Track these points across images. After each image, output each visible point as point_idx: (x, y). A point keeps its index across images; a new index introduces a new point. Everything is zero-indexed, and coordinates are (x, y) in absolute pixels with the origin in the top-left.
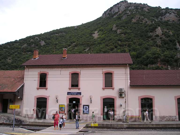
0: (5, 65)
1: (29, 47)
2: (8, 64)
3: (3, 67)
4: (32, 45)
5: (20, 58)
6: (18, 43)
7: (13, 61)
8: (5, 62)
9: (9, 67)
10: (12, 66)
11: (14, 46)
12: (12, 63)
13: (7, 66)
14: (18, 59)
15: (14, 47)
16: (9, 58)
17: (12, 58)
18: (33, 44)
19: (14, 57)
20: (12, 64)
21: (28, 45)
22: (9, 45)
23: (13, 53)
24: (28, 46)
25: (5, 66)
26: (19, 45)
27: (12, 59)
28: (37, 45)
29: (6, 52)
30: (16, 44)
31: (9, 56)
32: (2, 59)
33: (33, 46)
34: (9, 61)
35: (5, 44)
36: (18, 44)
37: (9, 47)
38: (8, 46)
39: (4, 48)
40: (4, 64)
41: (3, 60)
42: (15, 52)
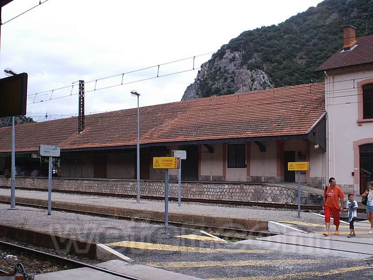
0: (291, 74)
1: (344, 18)
2: (299, 69)
3: (287, 78)
4: (352, 11)
5: (325, 50)
6: (316, 13)
7: (308, 60)
8: (290, 67)
9: (301, 75)
10: (307, 73)
11: (307, 23)
12: (308, 65)
13: (297, 75)
14: (320, 54)
15: (308, 25)
16: (300, 54)
17: (305, 55)
18: (355, 9)
19: (311, 52)
20: (309, 69)
21: (340, 13)
22: (296, 24)
23: (308, 42)
24: (343, 16)
25: (293, 75)
26: (319, 18)
27: (305, 56)
28: (365, 10)
29: (291, 42)
30: (310, 17)
31: (300, 50)
32: (284, 59)
33: (354, 14)
34: (300, 62)
35: (287, 21)
36: (315, 17)
37: (295, 27)
38: (294, 25)
39: (285, 32)
40: (289, 71)
41: (285, 62)
42: (312, 37)
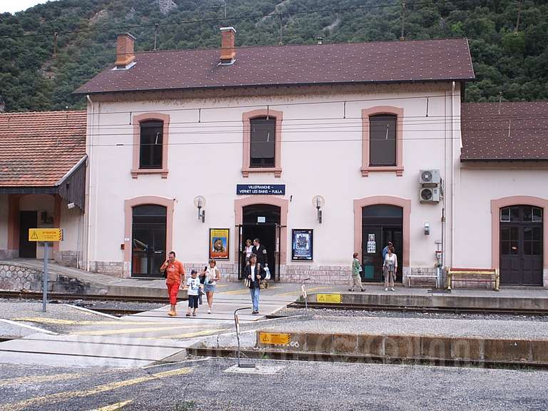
0: (32, 93)
1: (116, 19)
2: (46, 87)
3: (26, 98)
4: (128, 11)
5: (85, 62)
6: (76, 6)
7: (59, 74)
8: (32, 81)
9: (49, 96)
10: (57, 94)
11: (60, 18)
12: (59, 83)
13: (42, 95)
14: (78, 68)
15: (63, 21)
16: (47, 64)
17: (56, 66)
18: (133, 10)
19: (64, 62)
20: (60, 88)
21: (111, 12)
22: (43, 17)
23: (61, 47)
24: (114, 17)
25: (35, 95)
26: (80, 14)
27: (55, 68)
28: (146, 14)
29: (35, 43)
30: (67, 10)
31: (46, 57)
32: (23, 67)
33: (131, 16)
34: (46, 75)
35: (29, 11)
36: (74, 11)
37: (42, 22)
38: (41, 18)
39: (26, 27)
40: (30, 87)
41: (24, 73)
42: (67, 41)
